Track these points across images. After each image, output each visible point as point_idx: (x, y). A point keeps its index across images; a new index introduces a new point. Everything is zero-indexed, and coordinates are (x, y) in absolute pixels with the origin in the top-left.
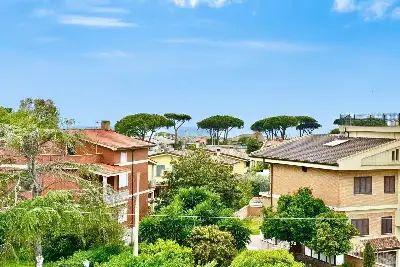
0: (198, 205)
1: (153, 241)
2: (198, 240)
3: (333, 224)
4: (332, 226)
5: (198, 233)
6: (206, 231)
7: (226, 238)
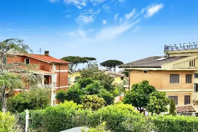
0: (88, 86)
1: (63, 102)
2: (86, 101)
3: (158, 97)
4: (157, 98)
5: (86, 98)
6: (90, 97)
7: (101, 100)
